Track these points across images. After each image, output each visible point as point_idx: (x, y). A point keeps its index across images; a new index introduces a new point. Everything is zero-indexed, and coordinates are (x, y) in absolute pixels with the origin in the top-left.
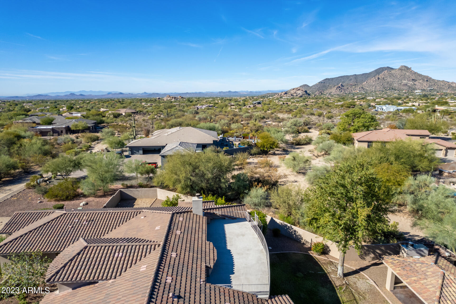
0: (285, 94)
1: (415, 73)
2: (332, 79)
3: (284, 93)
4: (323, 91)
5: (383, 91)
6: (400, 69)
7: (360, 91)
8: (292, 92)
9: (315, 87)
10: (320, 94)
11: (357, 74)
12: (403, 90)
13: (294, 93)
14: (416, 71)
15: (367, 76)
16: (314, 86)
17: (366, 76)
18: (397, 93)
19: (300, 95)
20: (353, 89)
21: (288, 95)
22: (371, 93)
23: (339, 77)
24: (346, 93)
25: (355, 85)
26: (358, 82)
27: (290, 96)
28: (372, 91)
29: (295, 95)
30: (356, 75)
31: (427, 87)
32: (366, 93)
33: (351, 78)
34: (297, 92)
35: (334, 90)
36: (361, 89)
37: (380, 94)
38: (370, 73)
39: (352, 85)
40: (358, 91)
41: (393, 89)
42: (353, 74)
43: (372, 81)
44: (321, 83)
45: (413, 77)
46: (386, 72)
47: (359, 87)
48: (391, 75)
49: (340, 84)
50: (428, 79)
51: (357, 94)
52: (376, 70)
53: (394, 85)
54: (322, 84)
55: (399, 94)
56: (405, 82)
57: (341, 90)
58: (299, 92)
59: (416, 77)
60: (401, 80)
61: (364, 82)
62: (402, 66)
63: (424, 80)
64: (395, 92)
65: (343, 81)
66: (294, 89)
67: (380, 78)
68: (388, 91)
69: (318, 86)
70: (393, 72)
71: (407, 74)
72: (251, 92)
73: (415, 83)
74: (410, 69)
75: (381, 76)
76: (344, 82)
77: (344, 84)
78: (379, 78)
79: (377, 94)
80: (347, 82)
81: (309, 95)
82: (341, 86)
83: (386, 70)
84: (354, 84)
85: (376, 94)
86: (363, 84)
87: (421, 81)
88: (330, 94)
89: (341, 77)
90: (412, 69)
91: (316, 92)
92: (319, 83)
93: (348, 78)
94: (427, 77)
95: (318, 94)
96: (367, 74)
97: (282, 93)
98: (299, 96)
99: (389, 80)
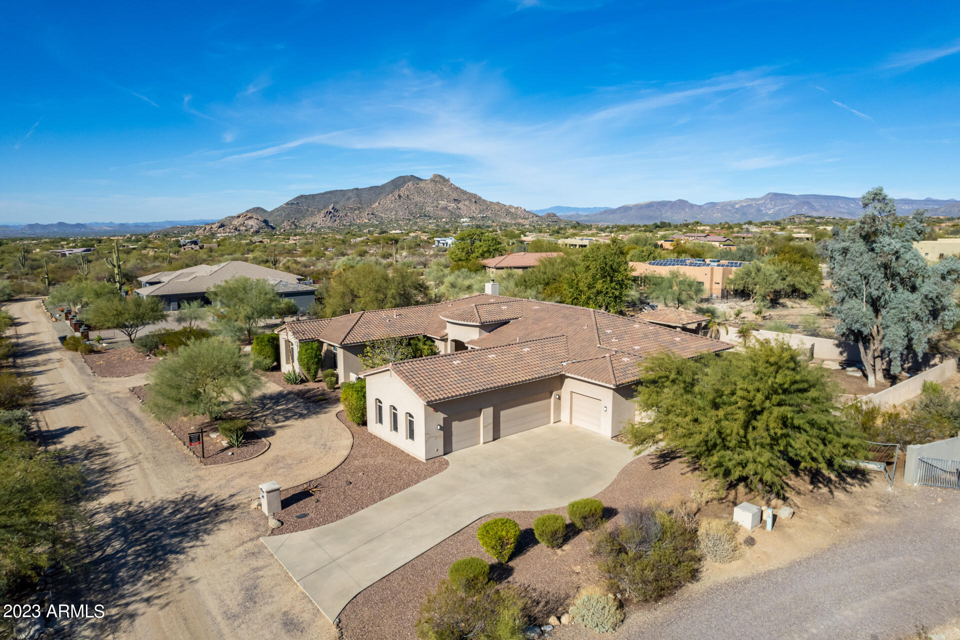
0: (220, 227)
1: (457, 188)
2: (313, 196)
3: (219, 225)
4: (298, 222)
5: (410, 220)
6: (432, 180)
7: (369, 220)
8: (236, 222)
9: (279, 213)
10: (293, 227)
11: (360, 187)
12: (443, 218)
13: (241, 225)
14: (457, 185)
15: (378, 192)
16: (277, 210)
17: (376, 192)
18: (433, 223)
19: (254, 229)
20: (355, 217)
21: (228, 230)
22: (390, 224)
23: (326, 193)
24: (344, 225)
25: (359, 208)
26: (363, 202)
27: (232, 231)
28: (392, 220)
29: (244, 228)
30: (357, 189)
31: (477, 212)
32: (381, 223)
33: (350, 194)
34: (246, 222)
35: (319, 219)
36: (372, 216)
37: (406, 225)
38: (383, 186)
39: (352, 208)
40: (366, 221)
41: (425, 216)
42: (352, 188)
43: (388, 201)
44: (292, 204)
45: (455, 195)
46: (410, 184)
47: (367, 213)
48: (420, 191)
49: (331, 207)
50: (477, 200)
51: (365, 226)
52: (393, 181)
53: (428, 208)
54: (294, 206)
55: (437, 226)
56: (443, 203)
57: (334, 218)
58: (251, 222)
59: (461, 195)
60: (437, 201)
61: (375, 202)
62: (435, 176)
63: (471, 201)
64: (430, 221)
65: (334, 200)
66: (239, 217)
67: (402, 195)
68: (418, 220)
69: (286, 210)
70: (422, 185)
71: (445, 189)
72: (122, 225)
73: (460, 205)
74: (448, 180)
75: (403, 191)
76: (336, 203)
77: (337, 207)
78: (400, 196)
79: (401, 226)
80: (342, 203)
81: (273, 228)
82: (332, 211)
83: (409, 180)
84: (355, 206)
85: (399, 225)
86: (373, 206)
87: (467, 203)
88: (313, 226)
89: (330, 192)
90: (452, 181)
91: (283, 223)
92: (287, 204)
93: (344, 196)
94: (475, 196)
95: (288, 227)
96: (377, 187)
97: (213, 226)
98: (252, 230)
99: (417, 199)
